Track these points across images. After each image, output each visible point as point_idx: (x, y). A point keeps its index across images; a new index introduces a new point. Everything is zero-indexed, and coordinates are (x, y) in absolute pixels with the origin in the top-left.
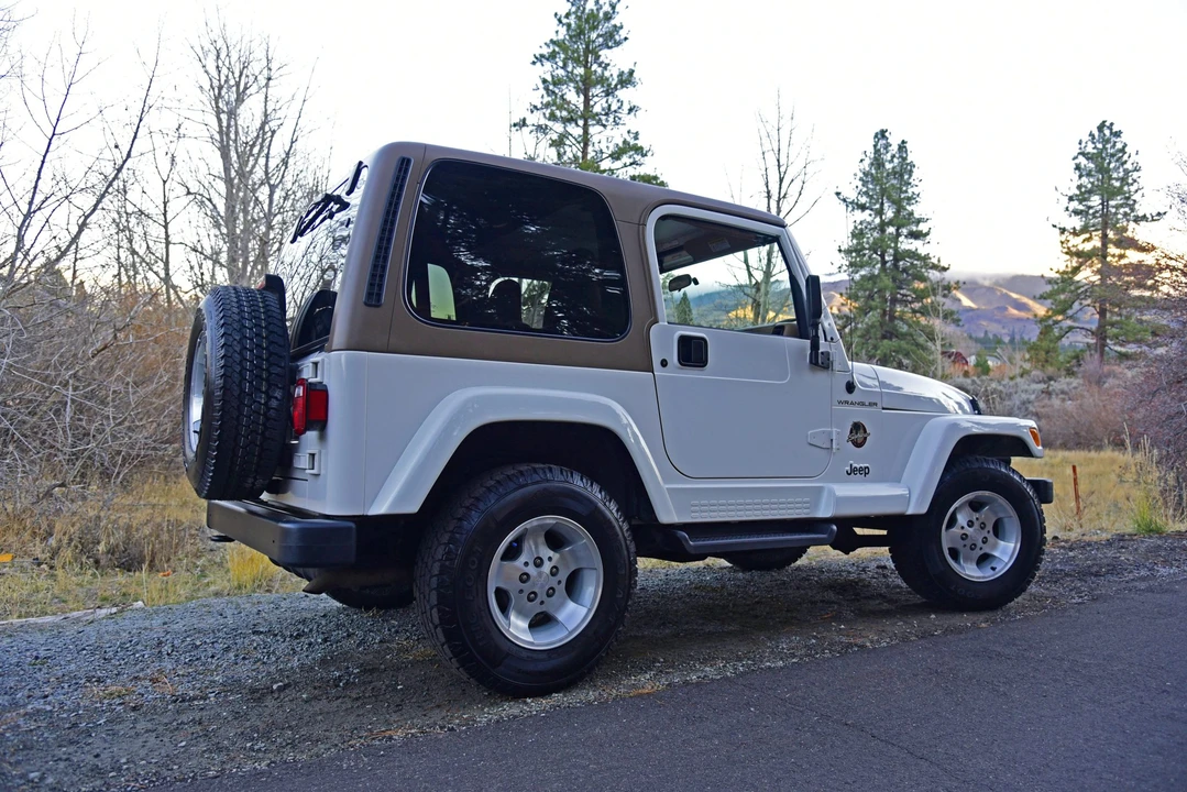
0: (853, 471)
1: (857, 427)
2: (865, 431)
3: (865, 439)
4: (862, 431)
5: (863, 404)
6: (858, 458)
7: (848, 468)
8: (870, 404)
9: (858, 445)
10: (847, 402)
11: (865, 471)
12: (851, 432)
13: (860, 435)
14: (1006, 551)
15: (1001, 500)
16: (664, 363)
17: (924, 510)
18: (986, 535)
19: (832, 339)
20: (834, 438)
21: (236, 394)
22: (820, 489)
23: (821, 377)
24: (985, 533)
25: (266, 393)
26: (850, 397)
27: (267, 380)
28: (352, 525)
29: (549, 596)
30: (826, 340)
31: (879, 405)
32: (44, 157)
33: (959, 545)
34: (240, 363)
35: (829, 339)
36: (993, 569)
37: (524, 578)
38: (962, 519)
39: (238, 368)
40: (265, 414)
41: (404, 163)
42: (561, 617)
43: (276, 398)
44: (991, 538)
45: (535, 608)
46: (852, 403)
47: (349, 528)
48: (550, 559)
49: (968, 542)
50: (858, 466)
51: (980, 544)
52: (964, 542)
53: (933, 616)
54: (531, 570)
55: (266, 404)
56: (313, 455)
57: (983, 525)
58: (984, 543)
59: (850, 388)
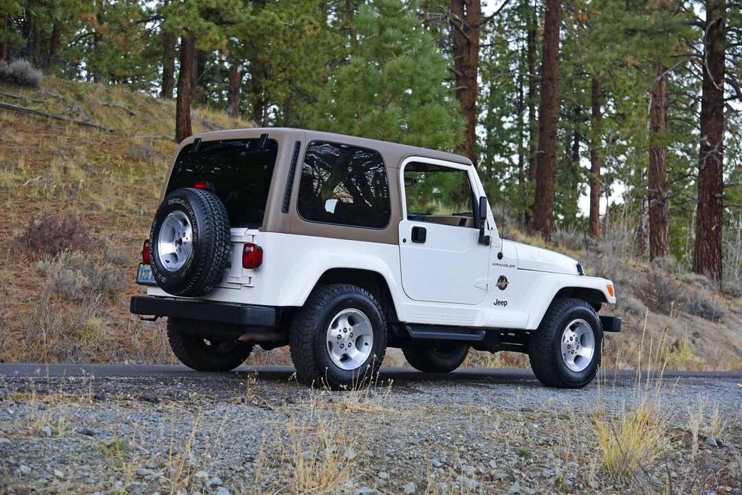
0: (498, 303)
1: (502, 279)
2: (506, 281)
3: (506, 285)
4: (504, 281)
5: (507, 266)
6: (502, 295)
7: (495, 301)
8: (511, 266)
9: (502, 288)
10: (497, 264)
11: (504, 303)
12: (498, 281)
13: (503, 284)
16: (405, 241)
17: (535, 327)
19: (492, 228)
20: (489, 284)
22: (478, 310)
23: (484, 249)
26: (500, 262)
27: (225, 241)
28: (274, 310)
30: (488, 229)
31: (516, 267)
41: (298, 144)
43: (227, 249)
44: (580, 346)
46: (500, 265)
50: (501, 300)
51: (576, 350)
55: (223, 252)
56: (250, 278)
57: (577, 340)
59: (500, 256)
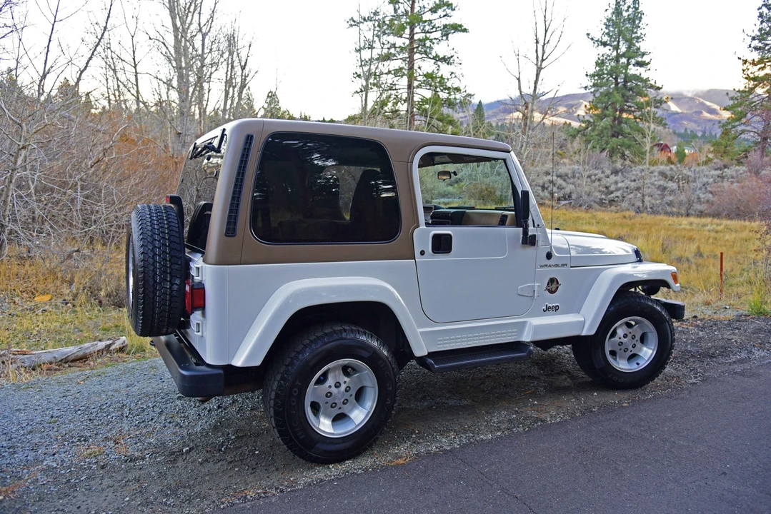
0: (548, 309)
1: (552, 281)
2: (557, 283)
3: (558, 288)
4: (555, 283)
5: (557, 266)
6: (552, 300)
7: (544, 308)
8: (562, 265)
9: (552, 292)
10: (546, 266)
11: (556, 308)
12: (548, 284)
13: (554, 286)
14: (648, 353)
15: (647, 322)
16: (422, 253)
17: (593, 332)
18: (635, 343)
19: (538, 225)
20: (536, 289)
21: (151, 284)
22: (524, 323)
23: (530, 250)
24: (634, 341)
25: (170, 281)
26: (549, 262)
27: (170, 273)
28: (221, 371)
29: (344, 403)
30: (534, 226)
31: (569, 265)
32: (50, 37)
33: (617, 349)
34: (153, 265)
35: (536, 225)
36: (638, 364)
37: (329, 395)
38: (620, 332)
39: (152, 268)
40: (170, 294)
41: (249, 139)
42: (352, 416)
43: (176, 284)
44: (639, 344)
45: (336, 411)
46: (550, 266)
47: (220, 374)
48: (345, 382)
49: (623, 347)
50: (551, 306)
51: (630, 348)
52: (620, 347)
53: (595, 394)
54: (334, 390)
55: (170, 288)
56: (199, 324)
57: (634, 337)
58: (633, 347)
59: (549, 256)
